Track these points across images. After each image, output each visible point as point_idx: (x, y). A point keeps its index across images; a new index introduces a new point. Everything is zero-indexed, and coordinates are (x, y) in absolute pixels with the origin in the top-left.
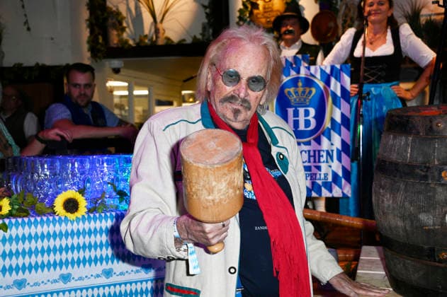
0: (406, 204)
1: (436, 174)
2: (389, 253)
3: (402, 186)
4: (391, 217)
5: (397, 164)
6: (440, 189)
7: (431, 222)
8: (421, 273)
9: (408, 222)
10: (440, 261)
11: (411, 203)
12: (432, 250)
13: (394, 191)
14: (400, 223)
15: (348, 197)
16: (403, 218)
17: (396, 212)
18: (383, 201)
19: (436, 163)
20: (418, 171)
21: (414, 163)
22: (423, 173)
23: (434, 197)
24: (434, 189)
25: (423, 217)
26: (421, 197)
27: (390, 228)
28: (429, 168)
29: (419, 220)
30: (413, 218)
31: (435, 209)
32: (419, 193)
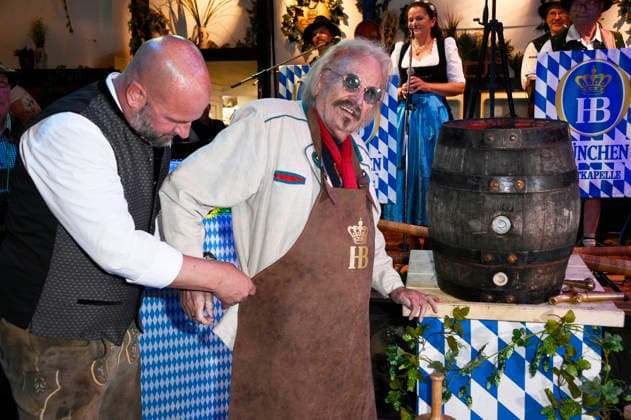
0: (459, 212)
1: (486, 185)
2: (440, 257)
3: (455, 195)
4: (443, 223)
5: (451, 174)
6: (488, 198)
7: (480, 227)
8: (468, 273)
9: (459, 228)
10: (485, 263)
11: (462, 210)
12: (479, 254)
13: (447, 200)
14: (451, 229)
15: (393, 204)
16: (455, 224)
17: (448, 219)
18: (436, 208)
19: (486, 173)
20: (469, 181)
21: (467, 174)
22: (475, 183)
23: (483, 204)
24: (483, 197)
25: (472, 223)
26: (472, 205)
27: (442, 234)
28: (479, 178)
29: (468, 226)
30: (463, 225)
31: (483, 215)
32: (470, 201)
